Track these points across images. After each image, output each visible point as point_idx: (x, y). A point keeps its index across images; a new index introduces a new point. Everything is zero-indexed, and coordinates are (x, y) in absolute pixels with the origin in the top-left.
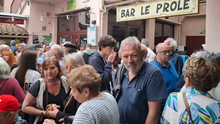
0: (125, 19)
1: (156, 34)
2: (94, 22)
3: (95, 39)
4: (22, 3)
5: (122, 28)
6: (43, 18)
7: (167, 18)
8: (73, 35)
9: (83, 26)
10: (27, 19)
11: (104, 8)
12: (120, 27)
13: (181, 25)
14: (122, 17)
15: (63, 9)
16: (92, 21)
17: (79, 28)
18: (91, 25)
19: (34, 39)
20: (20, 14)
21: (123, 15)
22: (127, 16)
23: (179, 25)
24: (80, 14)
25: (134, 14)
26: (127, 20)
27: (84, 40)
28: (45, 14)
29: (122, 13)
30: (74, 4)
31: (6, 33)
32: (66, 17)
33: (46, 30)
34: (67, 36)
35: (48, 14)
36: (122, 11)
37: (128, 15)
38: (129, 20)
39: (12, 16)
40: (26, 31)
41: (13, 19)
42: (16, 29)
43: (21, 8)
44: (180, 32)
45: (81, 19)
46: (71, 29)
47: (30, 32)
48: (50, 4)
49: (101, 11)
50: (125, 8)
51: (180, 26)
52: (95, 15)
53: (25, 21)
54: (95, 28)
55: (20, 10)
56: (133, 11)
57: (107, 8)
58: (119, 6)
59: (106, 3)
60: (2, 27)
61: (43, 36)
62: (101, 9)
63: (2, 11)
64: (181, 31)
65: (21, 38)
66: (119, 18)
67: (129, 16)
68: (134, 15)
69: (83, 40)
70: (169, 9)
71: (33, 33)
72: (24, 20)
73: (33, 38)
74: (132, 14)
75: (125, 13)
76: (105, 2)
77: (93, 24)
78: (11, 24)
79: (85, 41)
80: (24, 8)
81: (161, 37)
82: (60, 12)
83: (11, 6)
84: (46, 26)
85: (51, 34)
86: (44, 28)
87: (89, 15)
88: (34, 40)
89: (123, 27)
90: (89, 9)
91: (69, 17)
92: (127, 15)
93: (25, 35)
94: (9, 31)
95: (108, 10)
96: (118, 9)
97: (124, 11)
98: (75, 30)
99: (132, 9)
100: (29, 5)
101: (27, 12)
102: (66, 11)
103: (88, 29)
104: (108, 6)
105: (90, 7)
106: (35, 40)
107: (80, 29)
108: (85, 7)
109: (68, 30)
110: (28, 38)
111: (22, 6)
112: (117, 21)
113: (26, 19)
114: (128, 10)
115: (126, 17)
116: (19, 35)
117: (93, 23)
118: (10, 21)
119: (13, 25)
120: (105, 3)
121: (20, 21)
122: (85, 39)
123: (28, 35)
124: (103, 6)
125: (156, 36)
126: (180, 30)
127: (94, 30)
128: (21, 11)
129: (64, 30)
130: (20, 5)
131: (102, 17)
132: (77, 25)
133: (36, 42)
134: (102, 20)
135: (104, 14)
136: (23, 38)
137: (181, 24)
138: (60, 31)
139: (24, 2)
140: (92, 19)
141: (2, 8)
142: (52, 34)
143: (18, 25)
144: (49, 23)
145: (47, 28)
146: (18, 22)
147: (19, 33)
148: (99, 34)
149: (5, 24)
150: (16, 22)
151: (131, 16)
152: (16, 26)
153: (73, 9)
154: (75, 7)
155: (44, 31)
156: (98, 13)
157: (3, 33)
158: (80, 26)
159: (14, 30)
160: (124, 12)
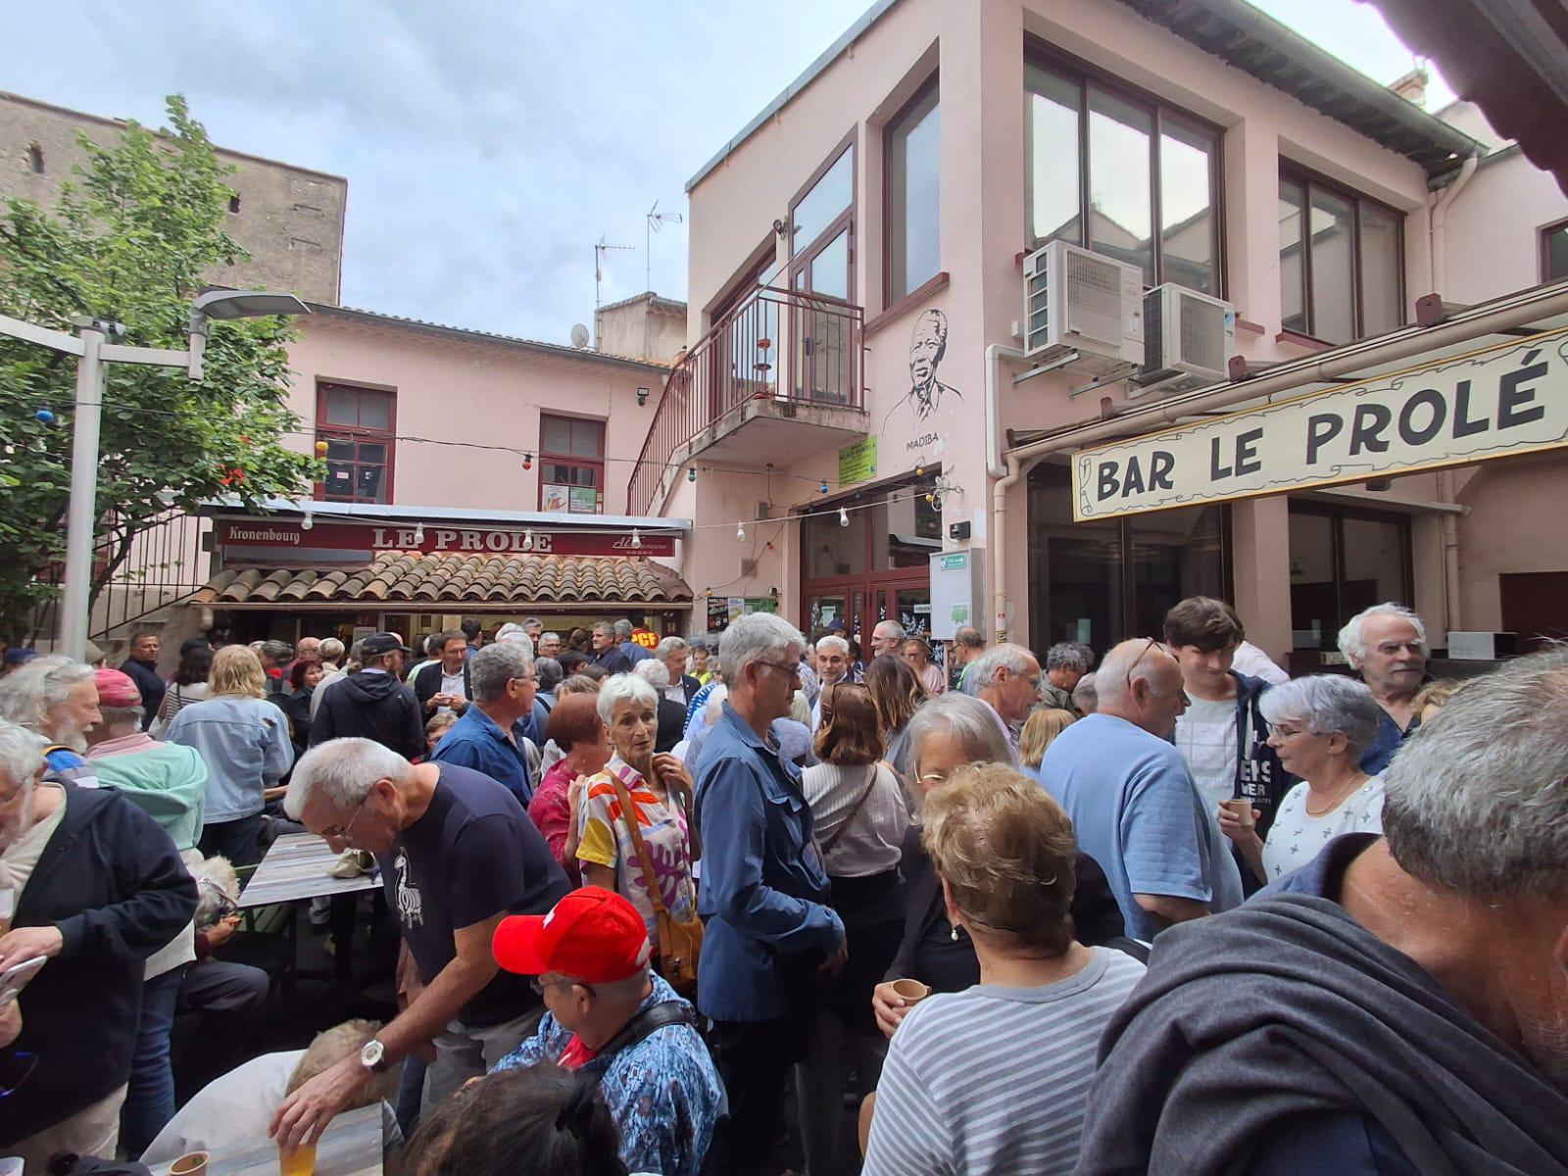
0: (1117, 505)
1: (1294, 572)
2: (963, 532)
3: (969, 609)
4: (667, 472)
5: (1095, 548)
6: (744, 528)
7: (1378, 483)
8: (868, 592)
9: (904, 549)
10: (684, 534)
11: (1005, 463)
12: (1085, 543)
13: (1458, 514)
14: (1102, 496)
15: (824, 482)
16: (952, 527)
17: (891, 560)
18: (948, 543)
19: (711, 612)
20: (659, 516)
21: (1107, 488)
22: (1133, 491)
23: (1443, 514)
24: (895, 496)
25: (1168, 478)
26: (1131, 511)
27: (916, 612)
28: (753, 509)
29: (1103, 480)
30: (868, 459)
31: (614, 593)
32: (839, 515)
33: (755, 575)
34: (842, 598)
35: (765, 511)
36: (1102, 467)
37: (1134, 483)
38: (1141, 510)
39: (632, 528)
40: (682, 580)
41: (636, 540)
42: (645, 576)
43: (663, 492)
44: (1453, 554)
45: (900, 520)
46: (858, 568)
47: (696, 585)
48: (770, 465)
49: (994, 478)
50: (1120, 454)
51: (1451, 522)
52: (963, 498)
53: (678, 543)
54: (968, 556)
55: (659, 501)
56: (1161, 464)
57: (1022, 462)
58: (1083, 446)
59: (1017, 439)
60: (598, 569)
61: (746, 600)
62: (992, 467)
63: (599, 508)
64: (1461, 548)
65: (665, 610)
66: (1088, 503)
67: (1141, 490)
68: (1168, 485)
69: (911, 613)
70: (1390, 433)
71: (708, 589)
72: (675, 538)
73: (709, 609)
74: (1159, 479)
75: (1120, 476)
76: (1010, 434)
77: (955, 540)
78: (628, 555)
79: (919, 617)
80: (675, 493)
81: (1331, 585)
82: (809, 493)
83: (630, 488)
84: (755, 559)
85: (774, 590)
86: (750, 568)
87: (936, 498)
88: (711, 618)
89: (1097, 543)
90: (935, 471)
91: (847, 513)
92: (1128, 486)
93: (680, 598)
94: (621, 585)
95: (1029, 467)
96: (1077, 461)
97: (1114, 466)
98: (872, 569)
99: (1157, 455)
100: (692, 480)
101: (685, 506)
102: (835, 490)
103: (936, 562)
104: (1024, 451)
105: (940, 463)
106: (715, 615)
107: (897, 564)
108: (917, 468)
109: (843, 569)
110: (689, 611)
111: (667, 484)
112: (1079, 516)
113: (681, 534)
114: (1133, 463)
115: (1125, 494)
116: (658, 598)
117: (953, 535)
118: (626, 546)
119: (634, 559)
120: (1012, 439)
121: (660, 542)
122: (918, 608)
123: (690, 599)
124: (1002, 455)
125: (1300, 580)
126: (1452, 540)
127: (963, 567)
128: (664, 505)
129: (825, 570)
130: (661, 479)
131: (998, 504)
132: (882, 547)
133: (718, 623)
134: (998, 518)
135: (1008, 488)
136: (670, 611)
137: (1458, 508)
138: (812, 575)
139: (675, 469)
140: (950, 516)
141: (599, 495)
142: (779, 591)
143: (652, 558)
144: (769, 544)
145: (760, 567)
146: (655, 547)
147: (659, 592)
148: (986, 581)
149: (607, 558)
150: (648, 550)
151: (1152, 488)
152: (646, 562)
153: (867, 478)
154: (872, 470)
155: (748, 579)
156: (977, 487)
157: (602, 593)
158: (894, 547)
159: (640, 578)
160: (1113, 472)
